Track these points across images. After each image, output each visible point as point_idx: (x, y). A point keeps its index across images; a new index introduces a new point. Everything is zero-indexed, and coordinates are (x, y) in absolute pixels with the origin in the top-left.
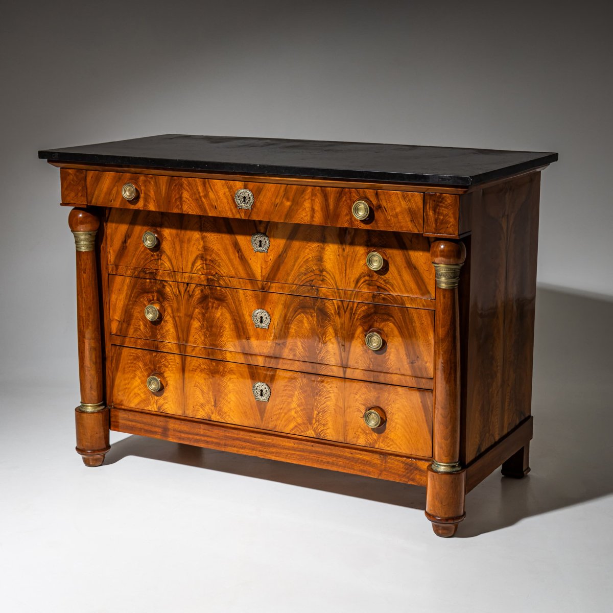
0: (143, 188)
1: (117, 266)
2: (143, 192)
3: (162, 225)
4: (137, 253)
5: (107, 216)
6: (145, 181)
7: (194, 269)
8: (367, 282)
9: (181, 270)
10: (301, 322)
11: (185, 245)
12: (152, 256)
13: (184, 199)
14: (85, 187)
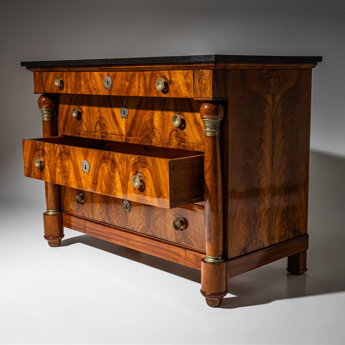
0: (65, 80)
2: (65, 83)
3: (81, 104)
4: (72, 122)
5: (59, 100)
6: (66, 76)
7: (96, 129)
8: (175, 135)
9: (90, 131)
10: (104, 168)
11: (91, 116)
12: (78, 123)
13: (82, 85)
14: (43, 82)
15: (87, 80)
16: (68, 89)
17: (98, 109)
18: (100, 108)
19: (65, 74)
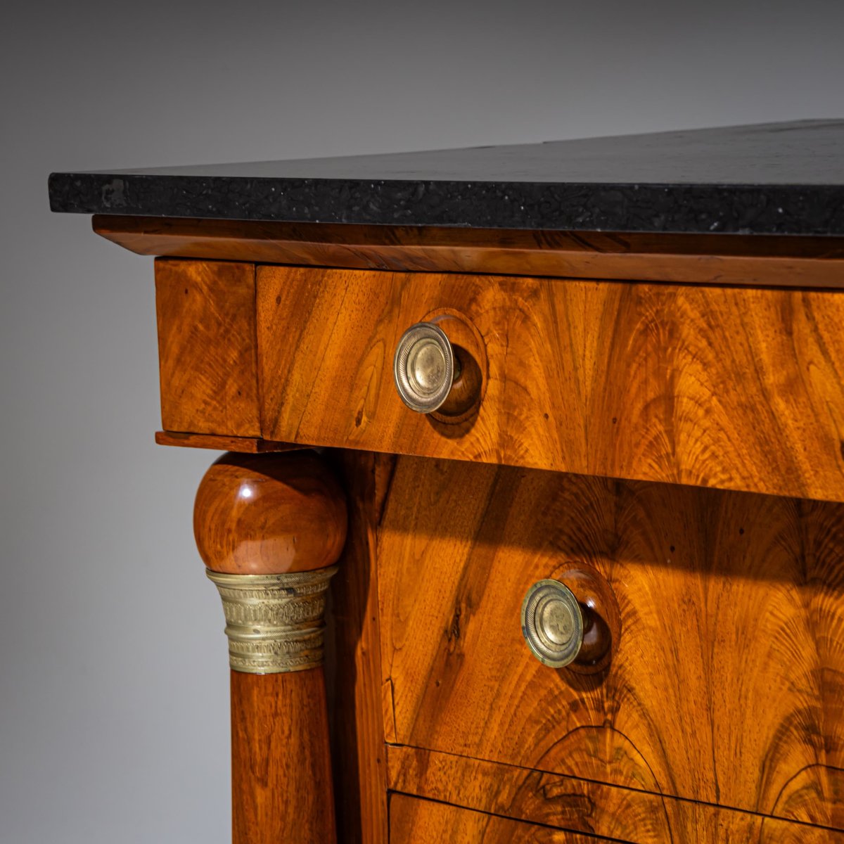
0: (494, 348)
1: (422, 753)
2: (494, 370)
3: (615, 550)
4: (508, 689)
6: (505, 313)
7: (773, 790)
9: (707, 795)
11: (727, 658)
12: (575, 706)
13: (685, 405)
14: (251, 350)
15: (741, 358)
16: (521, 428)
17: (807, 605)
18: (823, 601)
19: (491, 295)
